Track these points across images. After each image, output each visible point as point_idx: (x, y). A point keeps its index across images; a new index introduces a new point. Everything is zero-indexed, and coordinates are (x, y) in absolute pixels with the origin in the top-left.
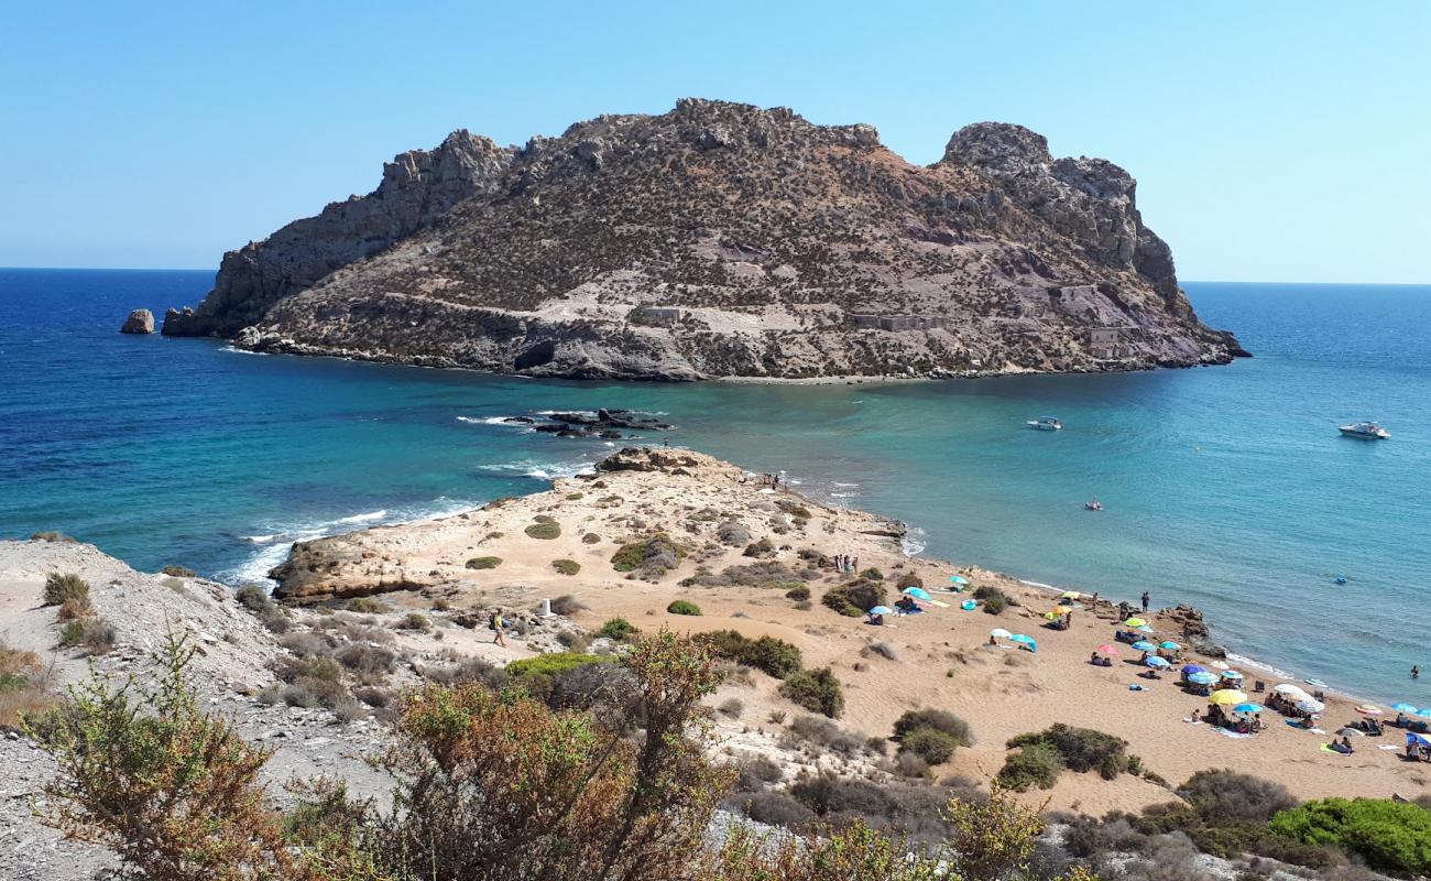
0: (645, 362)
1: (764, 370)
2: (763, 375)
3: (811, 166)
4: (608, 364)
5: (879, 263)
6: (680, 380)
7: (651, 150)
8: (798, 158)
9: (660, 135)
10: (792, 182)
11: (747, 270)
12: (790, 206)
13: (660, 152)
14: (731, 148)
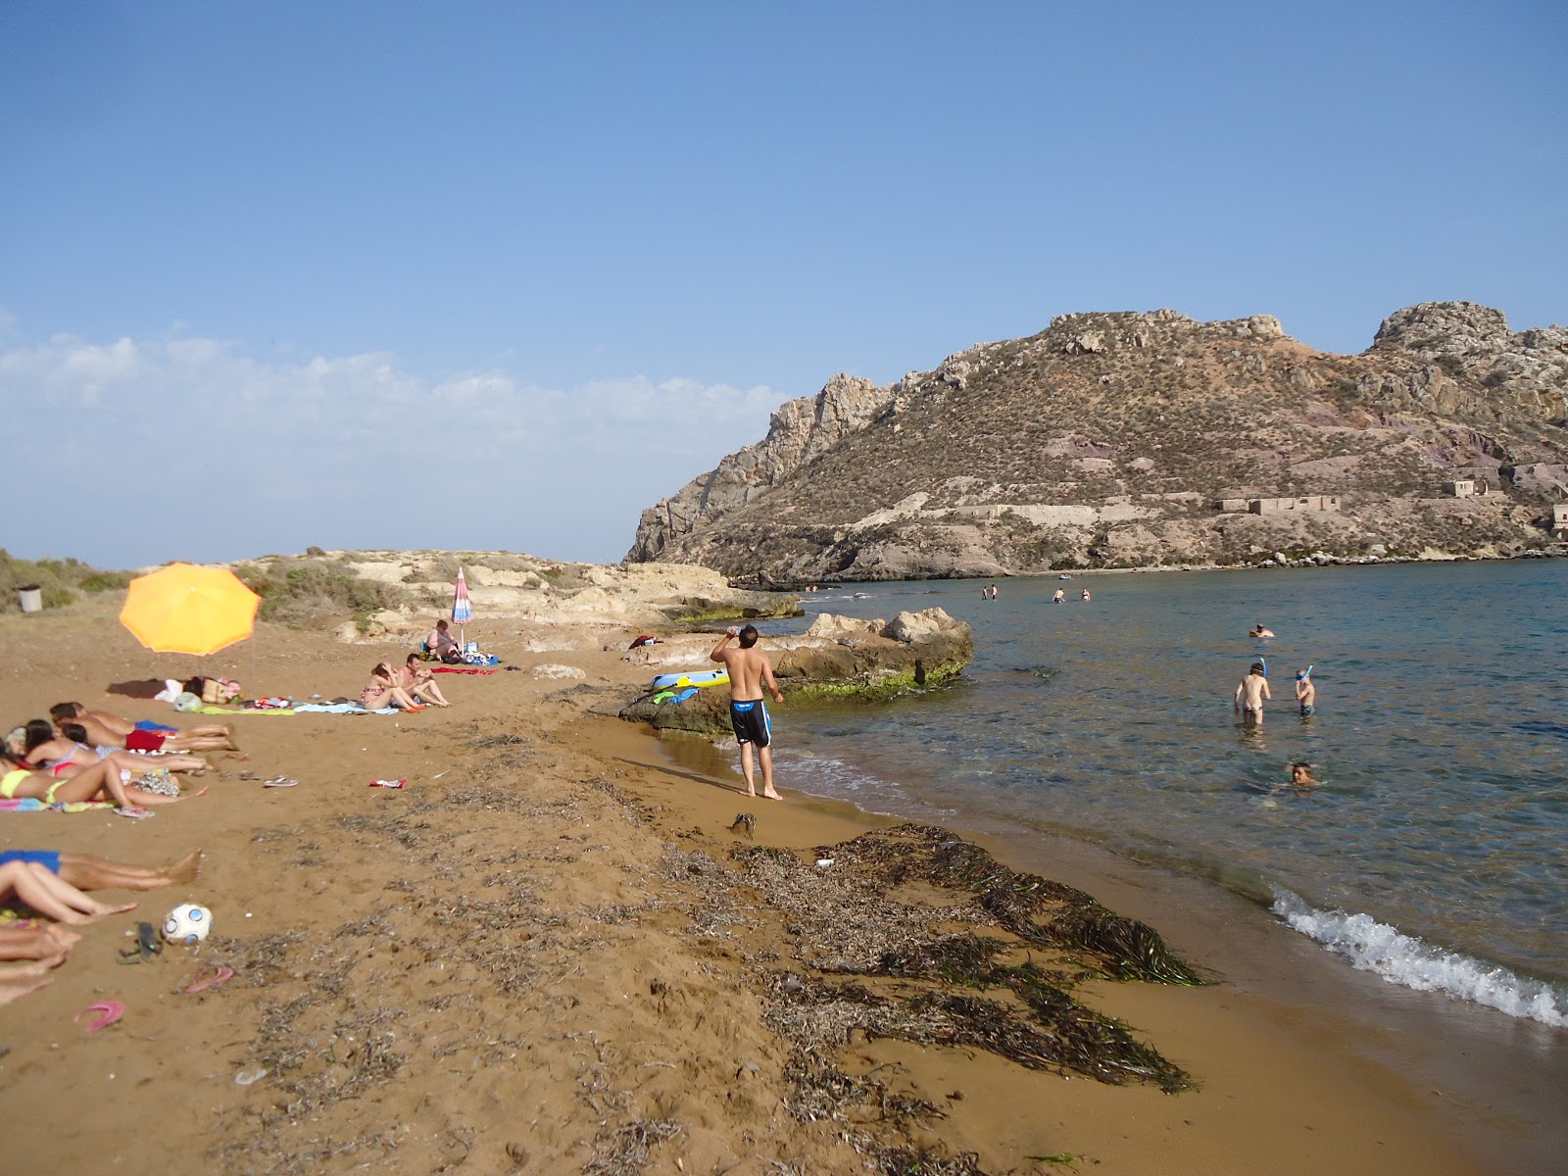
0: (942, 561)
1: (1086, 562)
2: (1082, 567)
3: (1192, 361)
4: (903, 564)
5: (1262, 448)
6: (980, 575)
7: (1016, 367)
8: (1176, 355)
9: (1026, 351)
10: (1166, 378)
11: (1096, 464)
12: (1161, 401)
13: (1023, 367)
14: (1102, 354)
